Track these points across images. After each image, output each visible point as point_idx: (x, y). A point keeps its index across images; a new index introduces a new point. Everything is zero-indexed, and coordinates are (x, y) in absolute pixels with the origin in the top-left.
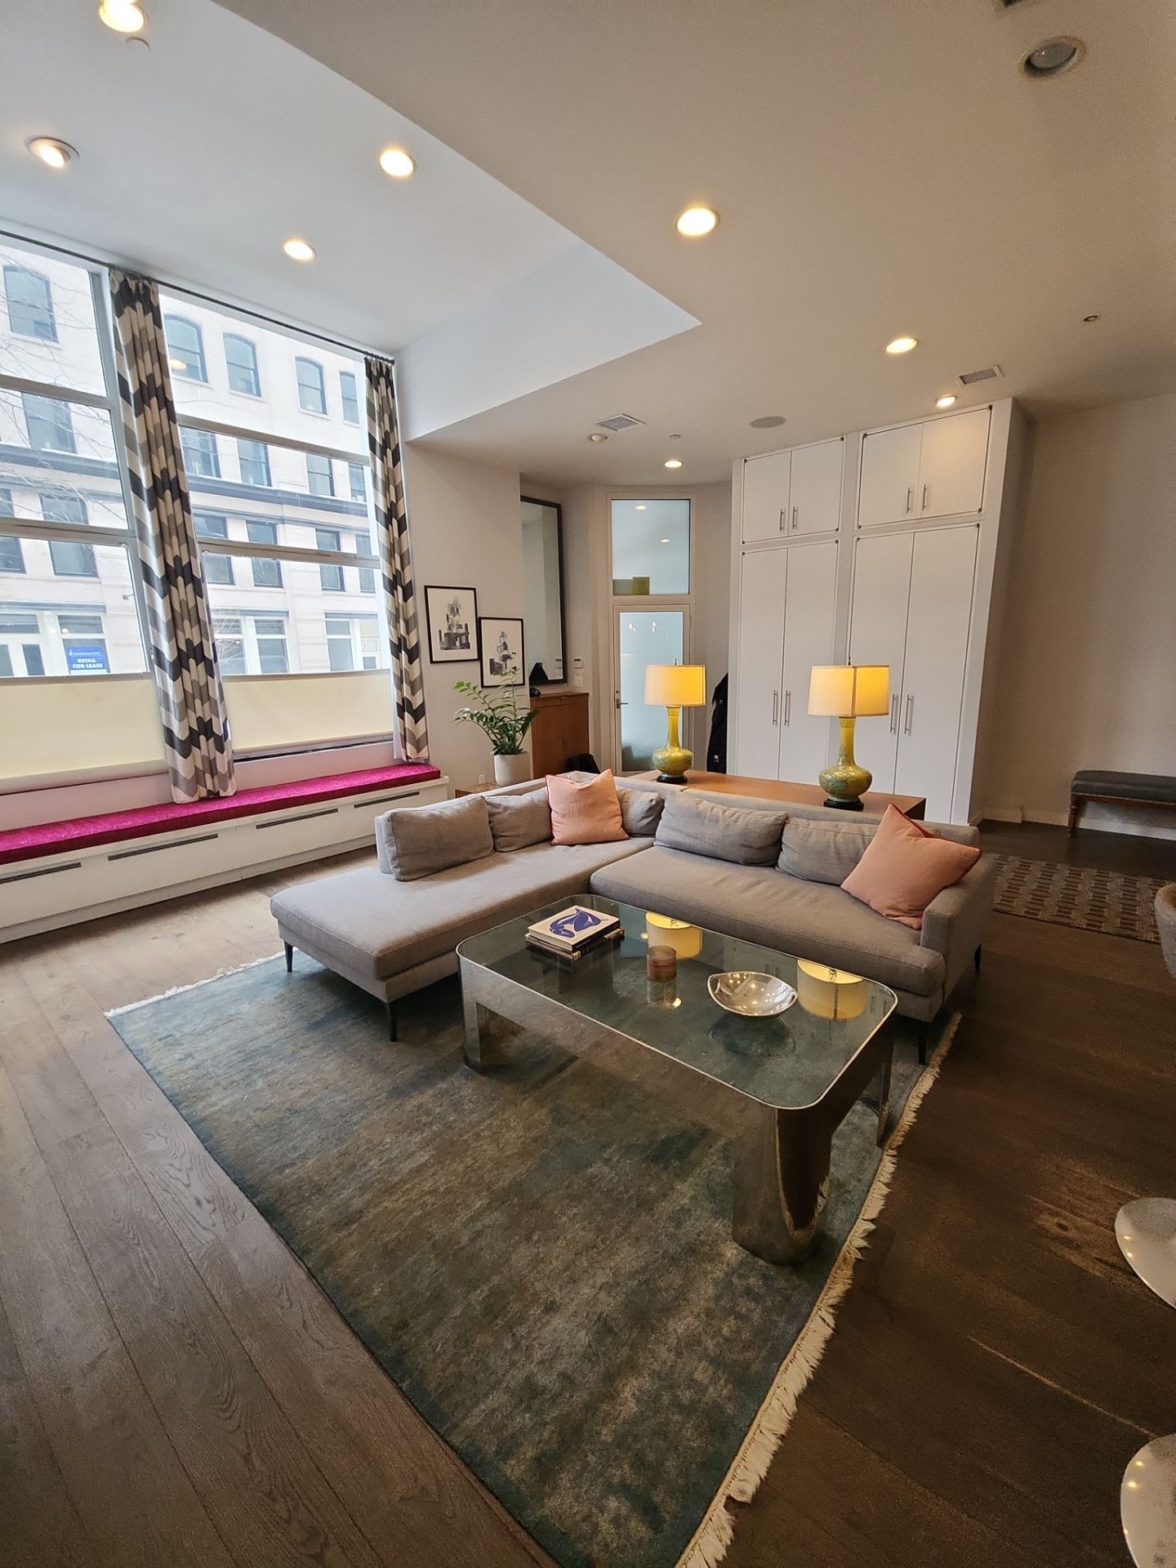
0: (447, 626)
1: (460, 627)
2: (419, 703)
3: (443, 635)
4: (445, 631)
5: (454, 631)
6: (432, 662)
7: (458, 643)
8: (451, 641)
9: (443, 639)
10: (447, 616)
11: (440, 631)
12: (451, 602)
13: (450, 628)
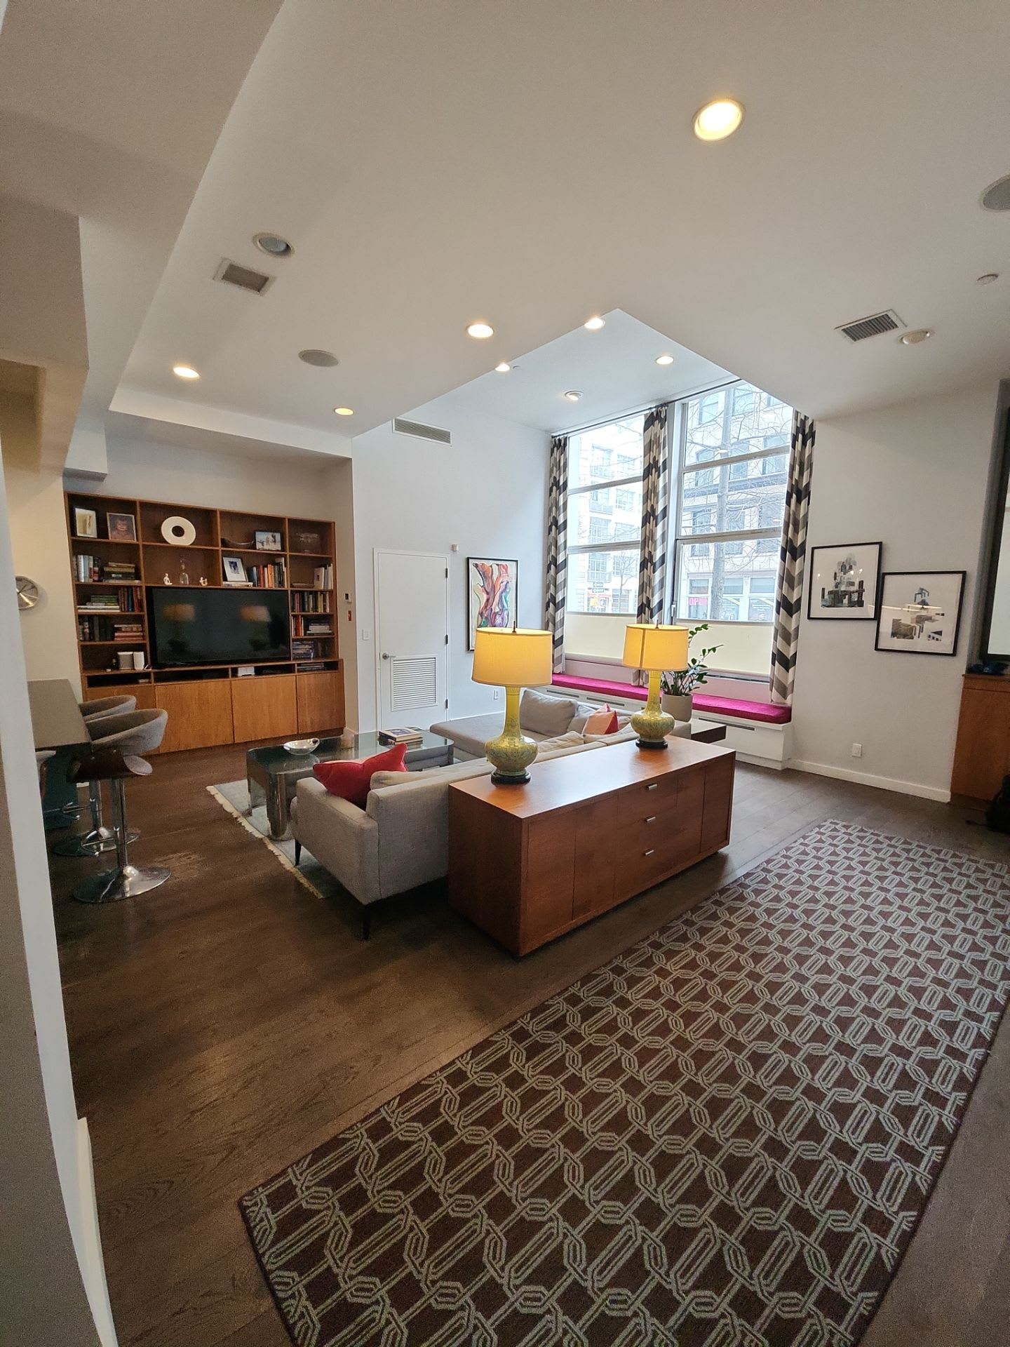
0: (834, 585)
1: (852, 584)
2: (792, 653)
3: (826, 593)
4: (830, 587)
5: (843, 588)
6: (809, 618)
7: (846, 601)
8: (836, 598)
9: (826, 597)
10: (835, 574)
11: (823, 589)
12: (844, 560)
13: (836, 586)
